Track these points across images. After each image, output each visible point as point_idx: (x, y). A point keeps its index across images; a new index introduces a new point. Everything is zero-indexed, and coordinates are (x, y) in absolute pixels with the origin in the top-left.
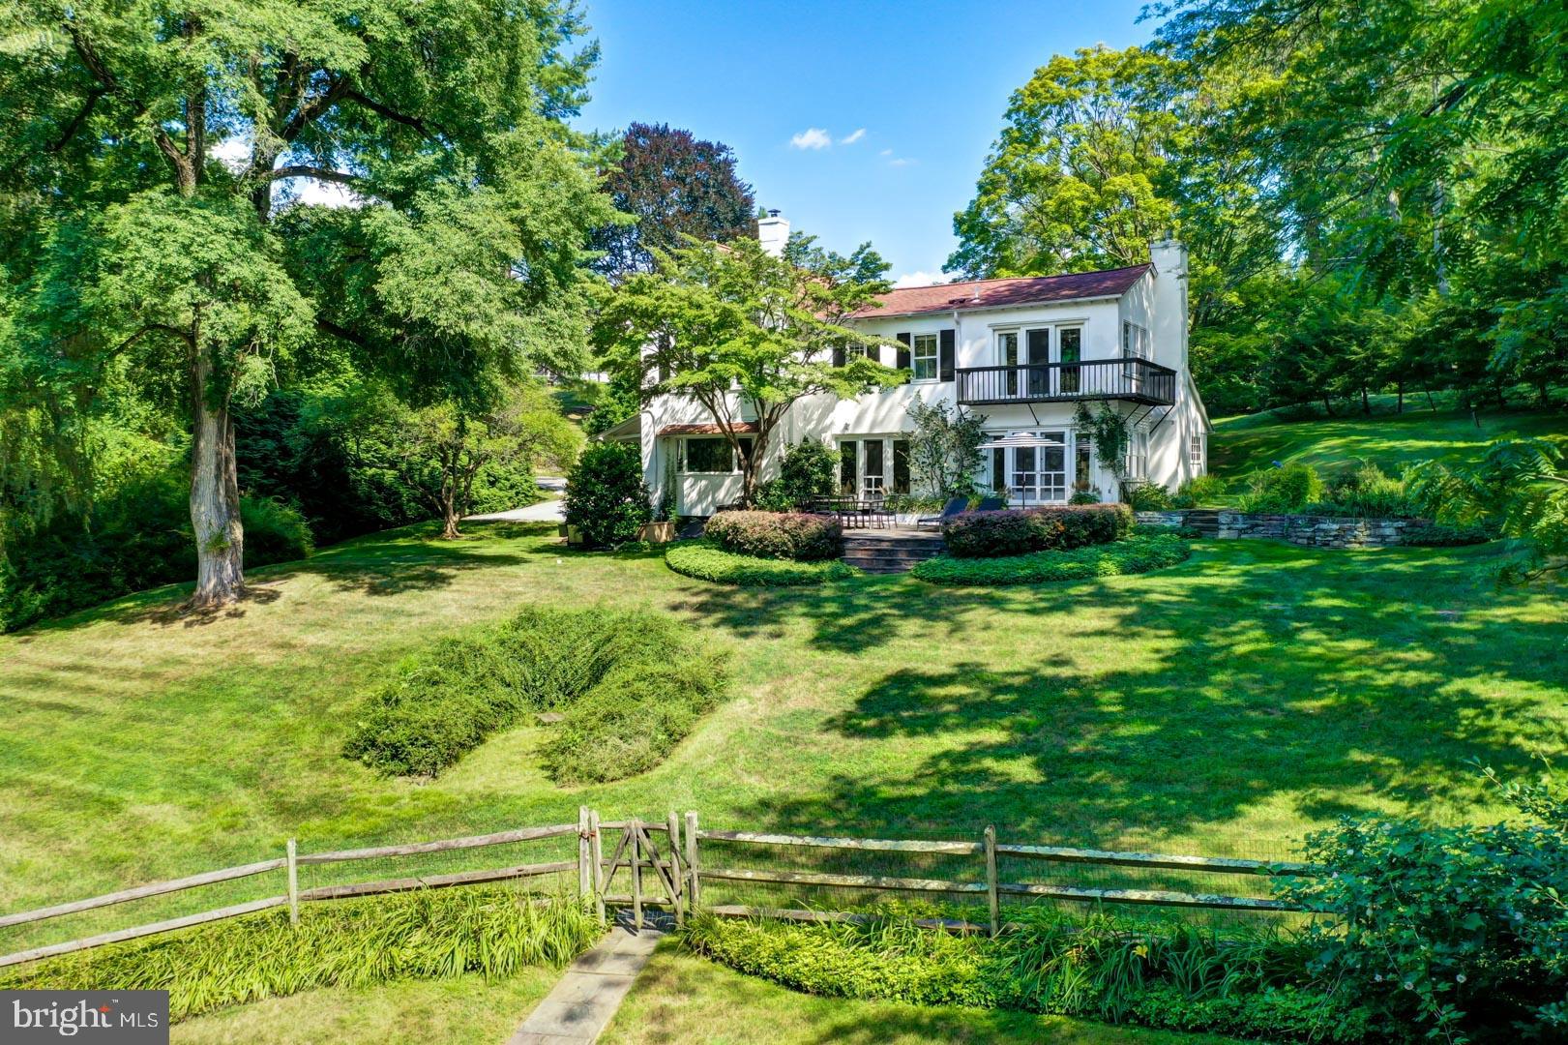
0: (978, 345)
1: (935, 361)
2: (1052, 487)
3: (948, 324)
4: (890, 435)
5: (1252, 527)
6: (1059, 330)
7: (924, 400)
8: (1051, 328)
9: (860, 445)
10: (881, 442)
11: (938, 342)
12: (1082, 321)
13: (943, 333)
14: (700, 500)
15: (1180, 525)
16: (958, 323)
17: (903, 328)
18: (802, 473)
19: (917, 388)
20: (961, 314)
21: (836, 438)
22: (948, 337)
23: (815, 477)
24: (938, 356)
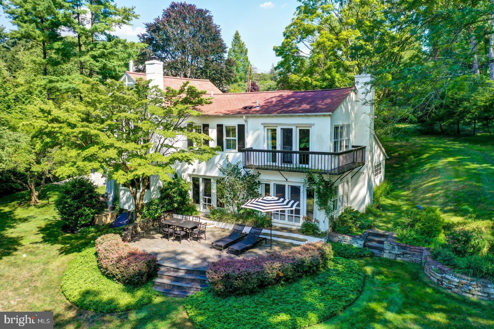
0: (256, 134)
1: (235, 140)
2: (294, 215)
3: (241, 121)
4: (214, 177)
5: (404, 254)
6: (298, 129)
7: (230, 160)
8: (294, 128)
9: (201, 180)
10: (210, 180)
11: (237, 130)
12: (311, 125)
13: (239, 125)
14: (127, 202)
15: (361, 247)
16: (246, 121)
17: (220, 122)
18: (168, 196)
19: (227, 154)
20: (247, 117)
21: (190, 175)
22: (241, 128)
23: (175, 199)
24: (237, 138)
